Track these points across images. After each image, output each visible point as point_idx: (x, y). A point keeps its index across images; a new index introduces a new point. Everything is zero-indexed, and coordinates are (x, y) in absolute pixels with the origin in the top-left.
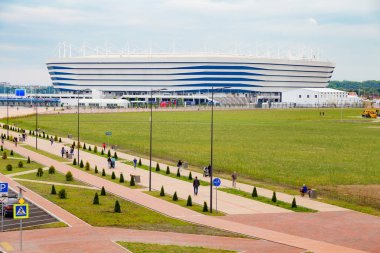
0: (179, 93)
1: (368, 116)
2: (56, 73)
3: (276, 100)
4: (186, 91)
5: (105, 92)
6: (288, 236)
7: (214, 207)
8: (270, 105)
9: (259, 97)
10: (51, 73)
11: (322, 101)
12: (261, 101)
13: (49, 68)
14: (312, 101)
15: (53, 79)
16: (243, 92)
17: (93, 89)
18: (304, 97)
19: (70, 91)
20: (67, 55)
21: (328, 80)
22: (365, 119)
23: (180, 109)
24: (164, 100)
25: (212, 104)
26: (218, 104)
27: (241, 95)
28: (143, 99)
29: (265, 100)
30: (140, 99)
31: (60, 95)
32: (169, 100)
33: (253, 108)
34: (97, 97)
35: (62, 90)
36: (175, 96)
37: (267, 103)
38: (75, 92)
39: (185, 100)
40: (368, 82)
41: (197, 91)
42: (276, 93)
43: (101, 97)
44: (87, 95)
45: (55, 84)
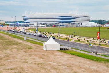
3: (79, 25)
11: (92, 25)
13: (23, 17)
19: (28, 23)
26: (65, 26)
44: (33, 24)
45: (24, 21)
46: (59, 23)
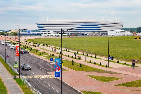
0: (77, 32)
1: (137, 39)
2: (39, 26)
3: (106, 34)
4: (79, 31)
5: (54, 32)
6: (136, 74)
7: (109, 66)
8: (105, 35)
9: (101, 33)
10: (38, 26)
11: (121, 34)
12: (101, 34)
13: (37, 24)
14: (118, 34)
15: (38, 28)
16: (96, 31)
17: (51, 31)
18: (115, 33)
19: (43, 31)
20: (43, 20)
21: (122, 28)
22: (136, 39)
23: (77, 37)
24: (72, 34)
25: (87, 35)
26: (89, 35)
27: (95, 32)
28: (66, 34)
29: (103, 34)
30: (65, 34)
31: (41, 32)
32: (74, 34)
33: (100, 36)
34: (52, 33)
35: (41, 31)
36: (76, 33)
37: (104, 35)
38: (45, 32)
39: (79, 34)
40: (132, 28)
41: (82, 31)
42: (106, 32)
43: (53, 33)
44: (49, 33)
45: (39, 29)
46: (81, 31)
